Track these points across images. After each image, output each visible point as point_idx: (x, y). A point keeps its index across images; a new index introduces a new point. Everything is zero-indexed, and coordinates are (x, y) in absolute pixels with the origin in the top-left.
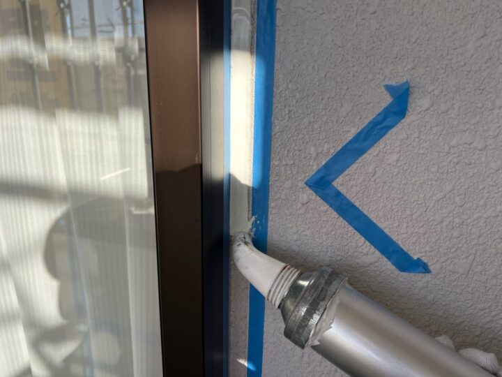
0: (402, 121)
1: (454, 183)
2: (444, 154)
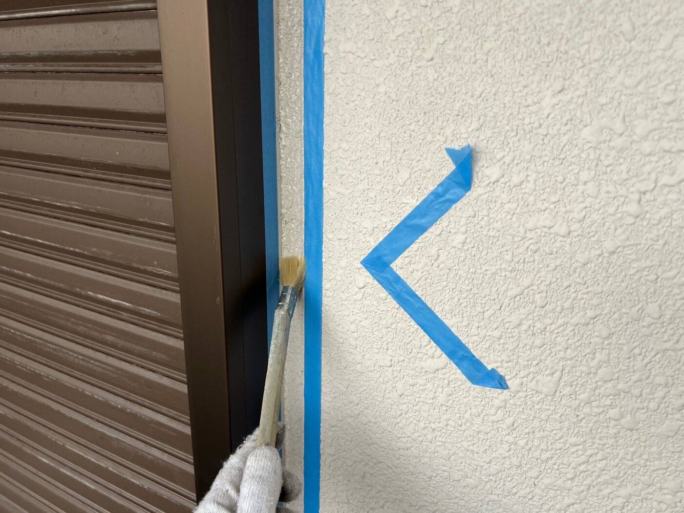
0: (467, 194)
1: (533, 276)
2: (519, 238)
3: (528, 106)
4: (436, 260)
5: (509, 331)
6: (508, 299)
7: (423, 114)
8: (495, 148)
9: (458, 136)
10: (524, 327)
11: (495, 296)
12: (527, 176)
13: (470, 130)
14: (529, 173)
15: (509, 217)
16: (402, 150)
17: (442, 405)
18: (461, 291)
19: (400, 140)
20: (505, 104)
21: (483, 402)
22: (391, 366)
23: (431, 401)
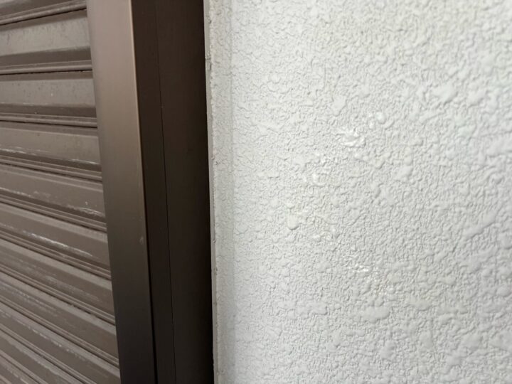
1: (495, 212)
2: (478, 167)
3: (487, 9)
4: (377, 196)
5: (465, 276)
6: (463, 238)
7: (359, 34)
8: (446, 63)
9: (401, 54)
10: (484, 273)
11: (448, 236)
12: (487, 92)
13: (415, 45)
14: (490, 88)
15: (464, 143)
16: (336, 76)
17: (383, 359)
18: (406, 231)
19: (334, 65)
20: (457, 10)
21: (433, 359)
22: (326, 313)
23: (371, 354)
